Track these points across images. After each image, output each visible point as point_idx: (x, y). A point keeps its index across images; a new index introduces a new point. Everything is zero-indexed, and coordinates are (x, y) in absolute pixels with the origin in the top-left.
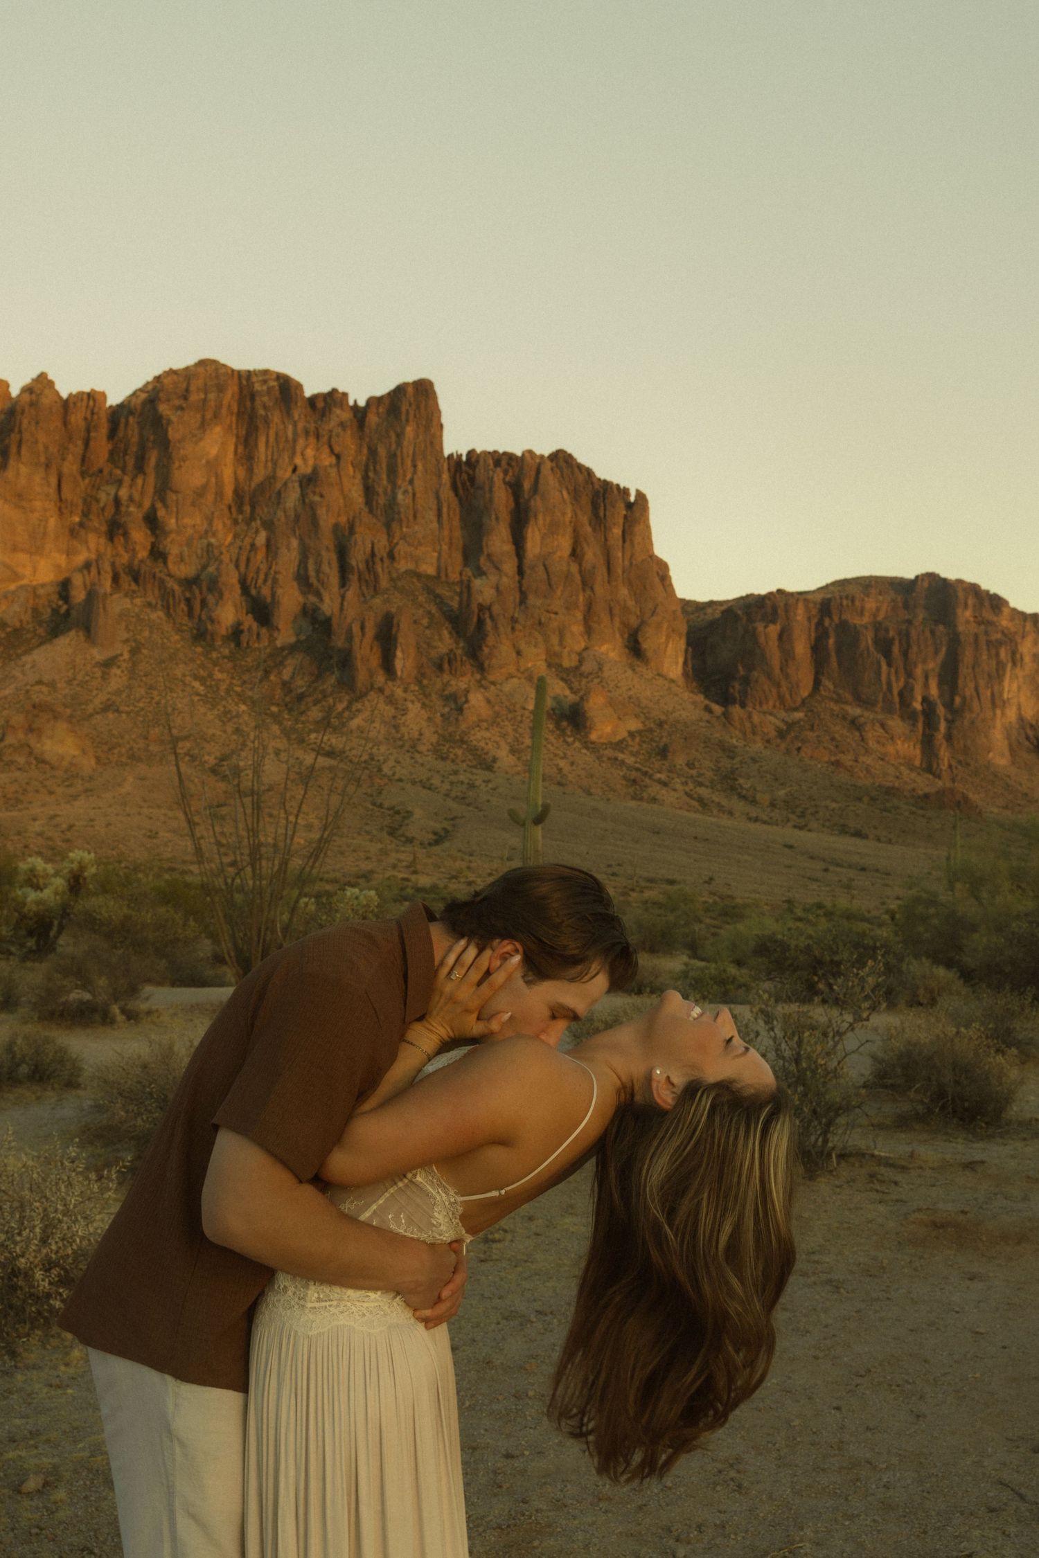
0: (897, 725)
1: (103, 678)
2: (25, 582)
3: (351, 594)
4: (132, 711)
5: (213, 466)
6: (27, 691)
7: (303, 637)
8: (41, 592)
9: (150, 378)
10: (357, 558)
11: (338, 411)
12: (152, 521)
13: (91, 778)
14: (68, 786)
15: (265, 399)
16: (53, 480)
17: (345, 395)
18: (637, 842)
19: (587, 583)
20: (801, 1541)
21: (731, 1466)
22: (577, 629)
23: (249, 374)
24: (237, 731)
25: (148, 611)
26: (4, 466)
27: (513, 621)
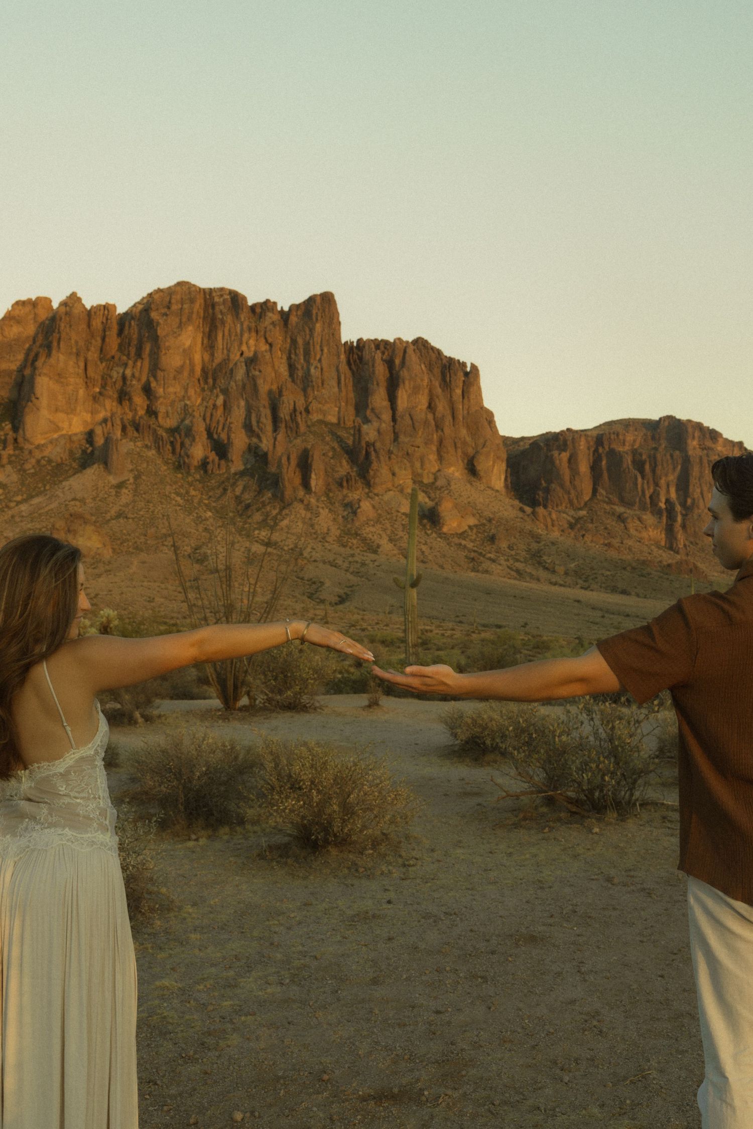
0: (649, 518)
1: (117, 496)
2: (64, 432)
3: (281, 437)
4: (136, 517)
5: (187, 353)
6: (66, 505)
7: (249, 466)
8: (75, 438)
9: (145, 295)
10: (284, 413)
11: (270, 314)
12: (147, 390)
13: (109, 563)
14: (94, 568)
15: (222, 307)
16: (82, 364)
17: (275, 303)
18: (475, 600)
19: (439, 427)
20: (649, 1069)
21: (593, 1017)
22: (433, 457)
23: (211, 291)
24: (206, 529)
25: (146, 450)
26: (49, 355)
27: (390, 453)
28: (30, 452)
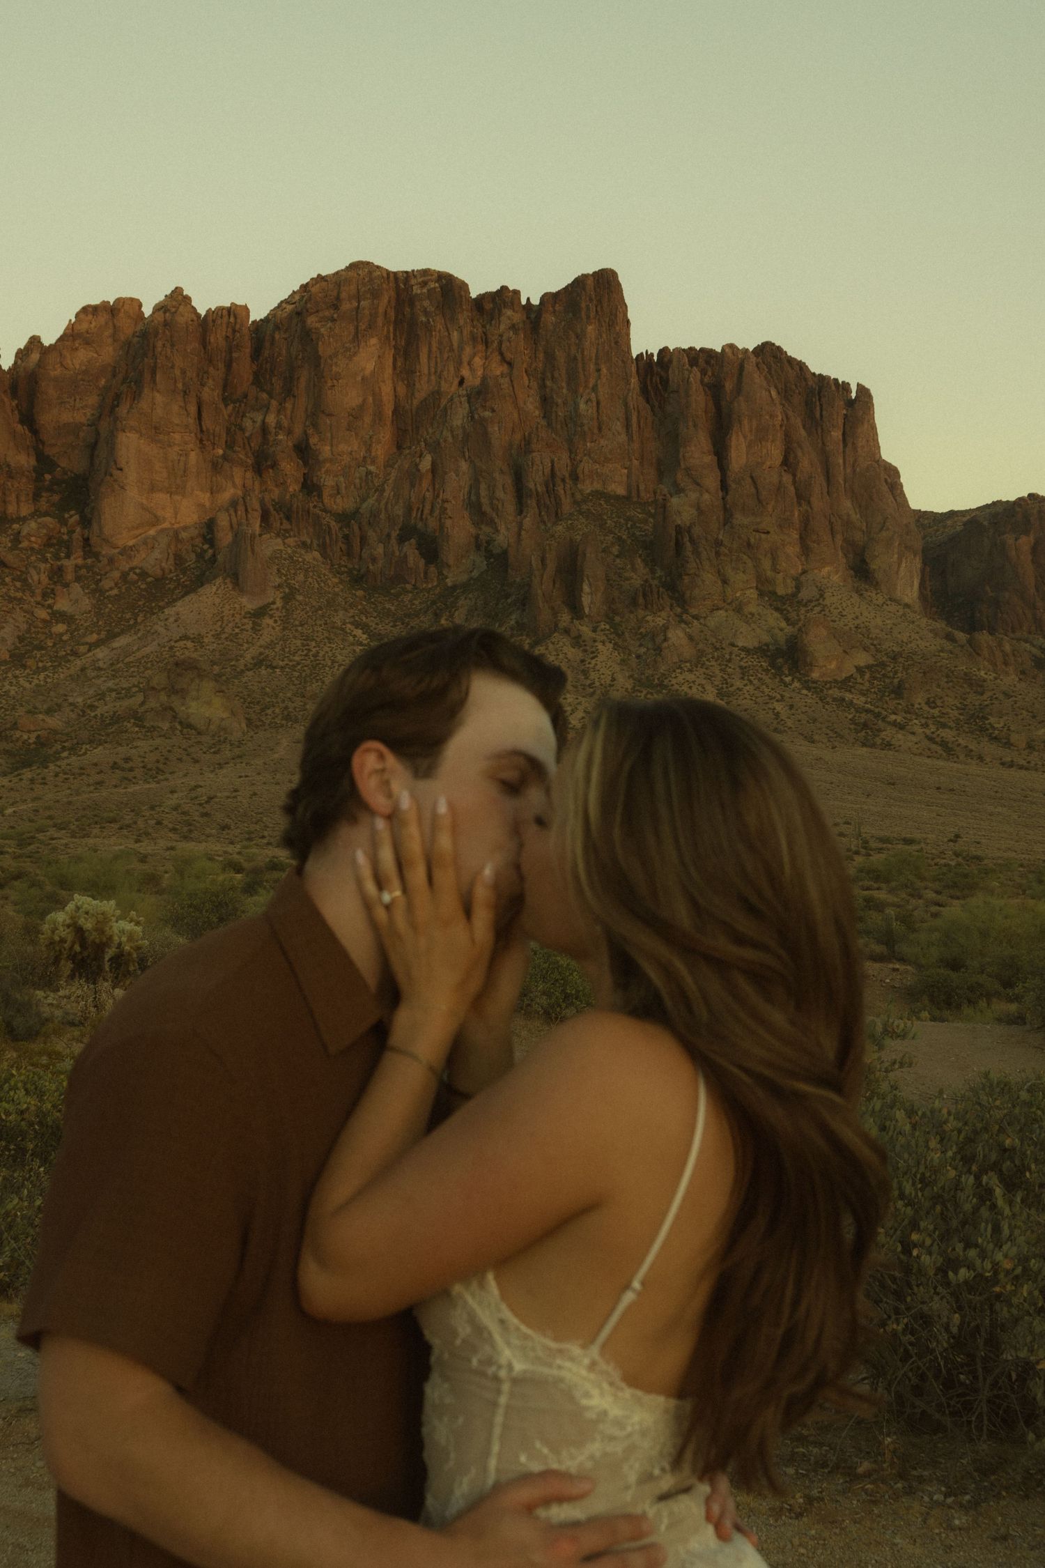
1: (254, 629)
2: (166, 525)
3: (527, 522)
4: (287, 664)
5: (369, 384)
6: (171, 648)
7: (475, 574)
8: (184, 535)
9: (296, 288)
10: (535, 481)
11: (509, 312)
12: (303, 451)
13: (240, 742)
14: (214, 753)
15: (426, 303)
16: (193, 409)
17: (517, 293)
18: (869, 796)
19: (802, 496)
22: (793, 550)
23: (408, 275)
25: (303, 552)
26: (136, 396)
27: (719, 543)
28: (111, 561)
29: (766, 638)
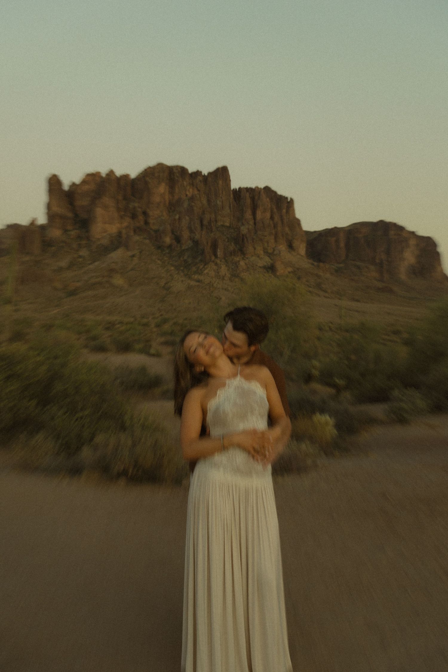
1: (131, 260)
2: (109, 233)
3: (204, 233)
4: (140, 270)
5: (162, 196)
6: (110, 265)
7: (190, 246)
8: (113, 235)
9: (143, 170)
10: (205, 222)
11: (199, 177)
12: (145, 213)
13: (127, 290)
14: (120, 293)
15: (178, 175)
16: (116, 202)
17: (201, 172)
19: (275, 226)
22: (273, 241)
23: (172, 167)
24: (170, 275)
25: (145, 240)
26: (101, 198)
27: (253, 239)
28: (94, 242)
29: (265, 264)
